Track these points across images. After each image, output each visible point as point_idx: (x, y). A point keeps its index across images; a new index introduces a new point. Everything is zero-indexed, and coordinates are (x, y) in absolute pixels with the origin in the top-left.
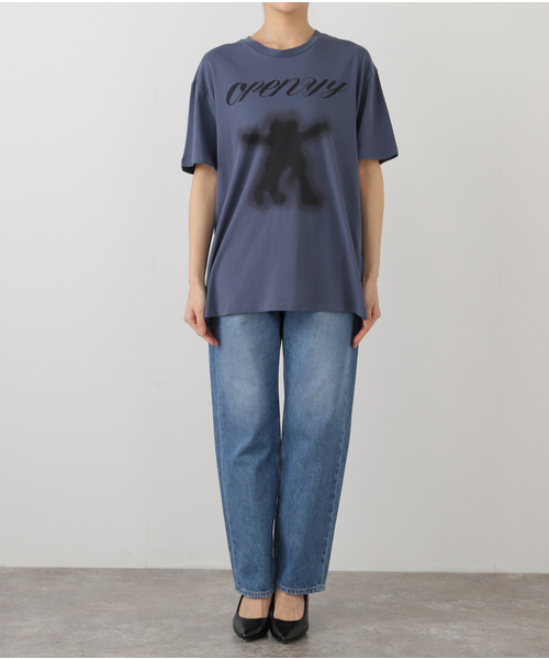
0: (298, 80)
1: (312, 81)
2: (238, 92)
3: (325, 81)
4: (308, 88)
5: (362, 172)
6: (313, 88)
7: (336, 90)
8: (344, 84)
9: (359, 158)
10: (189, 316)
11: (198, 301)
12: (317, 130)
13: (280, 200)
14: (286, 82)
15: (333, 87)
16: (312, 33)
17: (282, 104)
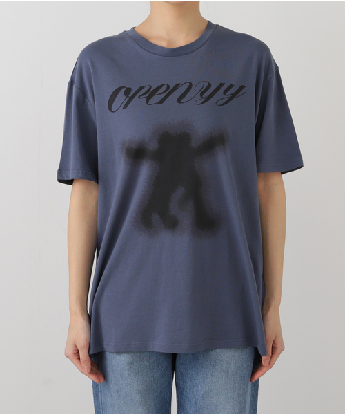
0: (191, 85)
1: (206, 85)
2: (121, 98)
3: (221, 85)
4: (202, 94)
5: (261, 185)
6: (207, 94)
7: (234, 95)
8: (242, 87)
9: (258, 171)
10: (71, 351)
11: (81, 333)
12: (212, 143)
13: (172, 224)
14: (177, 86)
15: (229, 93)
16: (205, 26)
17: (173, 114)
